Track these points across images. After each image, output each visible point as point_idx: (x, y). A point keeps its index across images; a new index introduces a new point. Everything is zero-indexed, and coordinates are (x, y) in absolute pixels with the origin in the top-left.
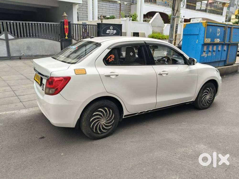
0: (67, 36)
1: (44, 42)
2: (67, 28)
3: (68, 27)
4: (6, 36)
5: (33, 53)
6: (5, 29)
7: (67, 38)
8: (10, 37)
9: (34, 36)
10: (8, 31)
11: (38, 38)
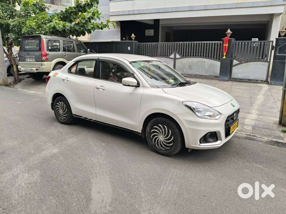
0: (225, 55)
1: (205, 62)
2: (225, 46)
3: (227, 45)
4: (175, 56)
5: (193, 72)
6: (175, 49)
7: (225, 58)
8: (178, 56)
9: (197, 56)
10: (177, 51)
11: (200, 58)
